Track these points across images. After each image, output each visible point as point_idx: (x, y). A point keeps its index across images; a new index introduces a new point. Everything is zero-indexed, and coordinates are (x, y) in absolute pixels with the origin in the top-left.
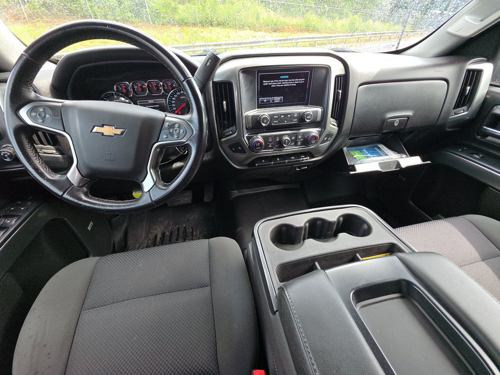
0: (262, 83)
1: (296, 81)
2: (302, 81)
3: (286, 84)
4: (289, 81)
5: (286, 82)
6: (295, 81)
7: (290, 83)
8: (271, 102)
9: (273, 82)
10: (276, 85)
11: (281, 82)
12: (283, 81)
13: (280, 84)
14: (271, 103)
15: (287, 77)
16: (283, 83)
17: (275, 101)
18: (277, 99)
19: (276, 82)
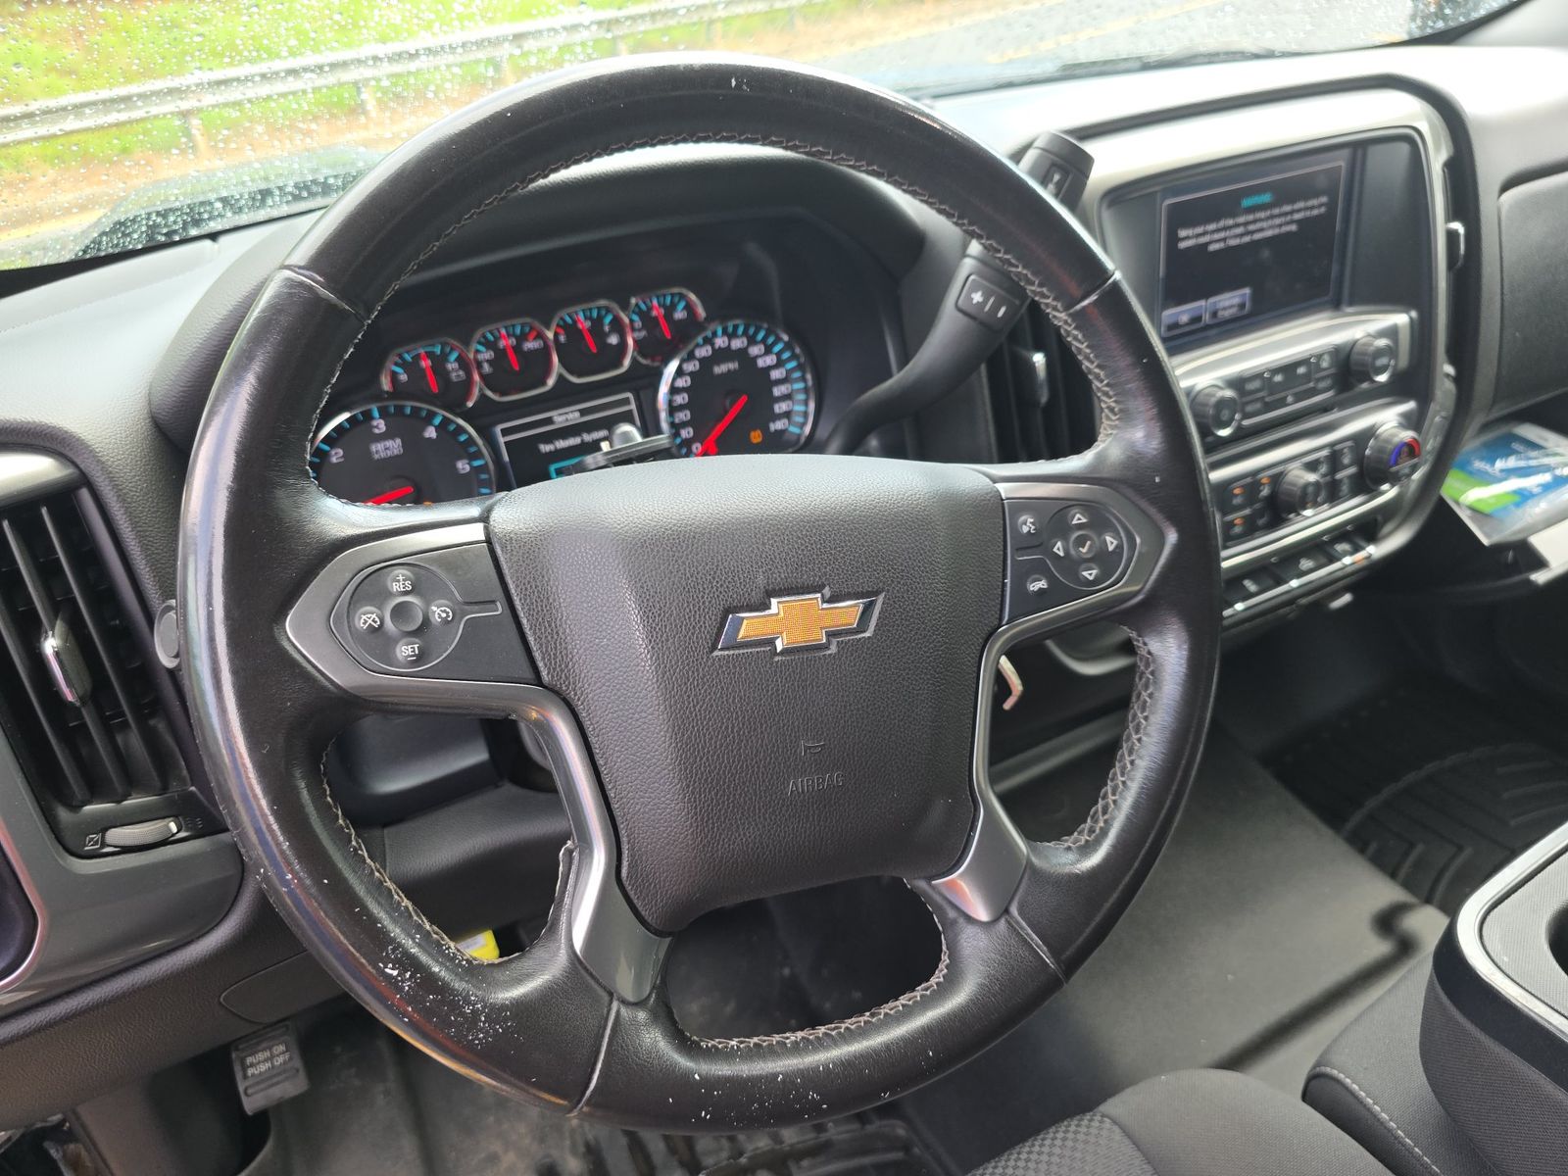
0: (1173, 239)
1: (1299, 211)
2: (1320, 206)
3: (1261, 230)
4: (1272, 217)
5: (1261, 220)
6: (1292, 212)
7: (1277, 221)
8: (1207, 319)
9: (1213, 232)
10: (1224, 240)
11: (1246, 224)
12: (1251, 217)
13: (1241, 235)
14: (1208, 327)
15: (1266, 198)
16: (1251, 227)
17: (1220, 313)
18: (1229, 302)
19: (1225, 229)
